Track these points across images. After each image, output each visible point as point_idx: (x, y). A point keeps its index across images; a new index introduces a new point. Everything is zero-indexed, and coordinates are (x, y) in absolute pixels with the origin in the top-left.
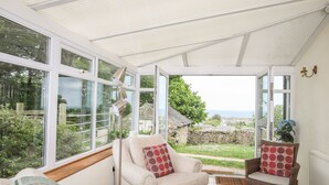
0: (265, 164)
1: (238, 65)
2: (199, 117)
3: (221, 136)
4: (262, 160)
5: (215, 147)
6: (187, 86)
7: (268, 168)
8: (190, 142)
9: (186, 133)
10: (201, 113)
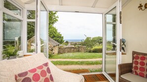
0: (136, 68)
1: (93, 6)
2: (61, 42)
3: (73, 49)
4: (134, 65)
5: (71, 54)
6: (56, 30)
7: (138, 71)
8: (59, 53)
9: (57, 49)
10: (62, 40)
